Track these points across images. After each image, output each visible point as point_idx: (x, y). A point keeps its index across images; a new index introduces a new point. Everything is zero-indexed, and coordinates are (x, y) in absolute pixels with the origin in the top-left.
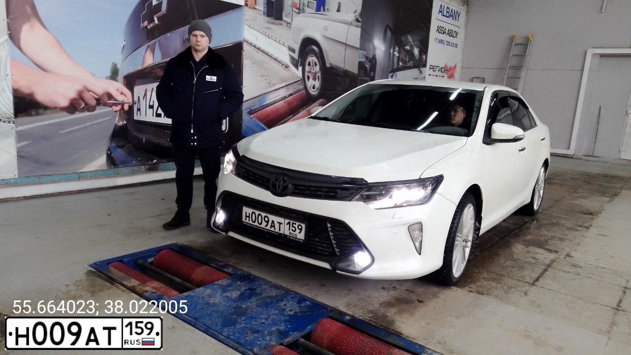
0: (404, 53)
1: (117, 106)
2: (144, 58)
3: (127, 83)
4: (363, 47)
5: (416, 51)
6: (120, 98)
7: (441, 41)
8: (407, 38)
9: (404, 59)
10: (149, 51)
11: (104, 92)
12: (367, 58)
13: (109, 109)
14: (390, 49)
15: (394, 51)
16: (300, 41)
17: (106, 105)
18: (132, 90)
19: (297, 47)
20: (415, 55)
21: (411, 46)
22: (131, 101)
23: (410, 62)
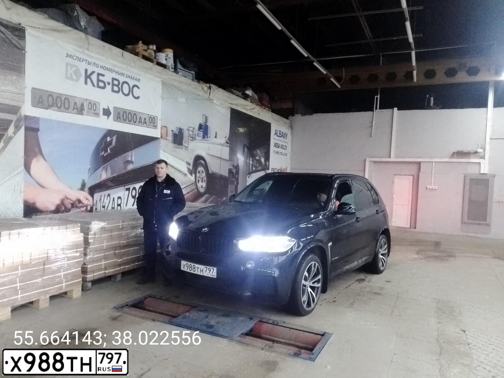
0: (255, 161)
1: (83, 208)
2: (101, 175)
3: (90, 192)
4: (231, 159)
5: (263, 160)
6: (85, 202)
7: (277, 153)
8: (257, 152)
9: (256, 165)
10: (104, 170)
11: (77, 199)
12: (233, 166)
13: (79, 210)
14: (247, 160)
15: (249, 160)
16: (193, 158)
17: (77, 207)
18: (93, 196)
19: (191, 162)
20: (263, 163)
21: (260, 157)
22: (92, 204)
23: (259, 167)
